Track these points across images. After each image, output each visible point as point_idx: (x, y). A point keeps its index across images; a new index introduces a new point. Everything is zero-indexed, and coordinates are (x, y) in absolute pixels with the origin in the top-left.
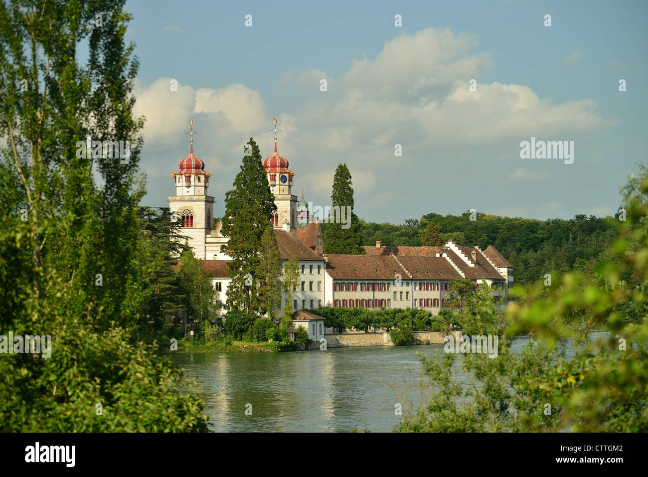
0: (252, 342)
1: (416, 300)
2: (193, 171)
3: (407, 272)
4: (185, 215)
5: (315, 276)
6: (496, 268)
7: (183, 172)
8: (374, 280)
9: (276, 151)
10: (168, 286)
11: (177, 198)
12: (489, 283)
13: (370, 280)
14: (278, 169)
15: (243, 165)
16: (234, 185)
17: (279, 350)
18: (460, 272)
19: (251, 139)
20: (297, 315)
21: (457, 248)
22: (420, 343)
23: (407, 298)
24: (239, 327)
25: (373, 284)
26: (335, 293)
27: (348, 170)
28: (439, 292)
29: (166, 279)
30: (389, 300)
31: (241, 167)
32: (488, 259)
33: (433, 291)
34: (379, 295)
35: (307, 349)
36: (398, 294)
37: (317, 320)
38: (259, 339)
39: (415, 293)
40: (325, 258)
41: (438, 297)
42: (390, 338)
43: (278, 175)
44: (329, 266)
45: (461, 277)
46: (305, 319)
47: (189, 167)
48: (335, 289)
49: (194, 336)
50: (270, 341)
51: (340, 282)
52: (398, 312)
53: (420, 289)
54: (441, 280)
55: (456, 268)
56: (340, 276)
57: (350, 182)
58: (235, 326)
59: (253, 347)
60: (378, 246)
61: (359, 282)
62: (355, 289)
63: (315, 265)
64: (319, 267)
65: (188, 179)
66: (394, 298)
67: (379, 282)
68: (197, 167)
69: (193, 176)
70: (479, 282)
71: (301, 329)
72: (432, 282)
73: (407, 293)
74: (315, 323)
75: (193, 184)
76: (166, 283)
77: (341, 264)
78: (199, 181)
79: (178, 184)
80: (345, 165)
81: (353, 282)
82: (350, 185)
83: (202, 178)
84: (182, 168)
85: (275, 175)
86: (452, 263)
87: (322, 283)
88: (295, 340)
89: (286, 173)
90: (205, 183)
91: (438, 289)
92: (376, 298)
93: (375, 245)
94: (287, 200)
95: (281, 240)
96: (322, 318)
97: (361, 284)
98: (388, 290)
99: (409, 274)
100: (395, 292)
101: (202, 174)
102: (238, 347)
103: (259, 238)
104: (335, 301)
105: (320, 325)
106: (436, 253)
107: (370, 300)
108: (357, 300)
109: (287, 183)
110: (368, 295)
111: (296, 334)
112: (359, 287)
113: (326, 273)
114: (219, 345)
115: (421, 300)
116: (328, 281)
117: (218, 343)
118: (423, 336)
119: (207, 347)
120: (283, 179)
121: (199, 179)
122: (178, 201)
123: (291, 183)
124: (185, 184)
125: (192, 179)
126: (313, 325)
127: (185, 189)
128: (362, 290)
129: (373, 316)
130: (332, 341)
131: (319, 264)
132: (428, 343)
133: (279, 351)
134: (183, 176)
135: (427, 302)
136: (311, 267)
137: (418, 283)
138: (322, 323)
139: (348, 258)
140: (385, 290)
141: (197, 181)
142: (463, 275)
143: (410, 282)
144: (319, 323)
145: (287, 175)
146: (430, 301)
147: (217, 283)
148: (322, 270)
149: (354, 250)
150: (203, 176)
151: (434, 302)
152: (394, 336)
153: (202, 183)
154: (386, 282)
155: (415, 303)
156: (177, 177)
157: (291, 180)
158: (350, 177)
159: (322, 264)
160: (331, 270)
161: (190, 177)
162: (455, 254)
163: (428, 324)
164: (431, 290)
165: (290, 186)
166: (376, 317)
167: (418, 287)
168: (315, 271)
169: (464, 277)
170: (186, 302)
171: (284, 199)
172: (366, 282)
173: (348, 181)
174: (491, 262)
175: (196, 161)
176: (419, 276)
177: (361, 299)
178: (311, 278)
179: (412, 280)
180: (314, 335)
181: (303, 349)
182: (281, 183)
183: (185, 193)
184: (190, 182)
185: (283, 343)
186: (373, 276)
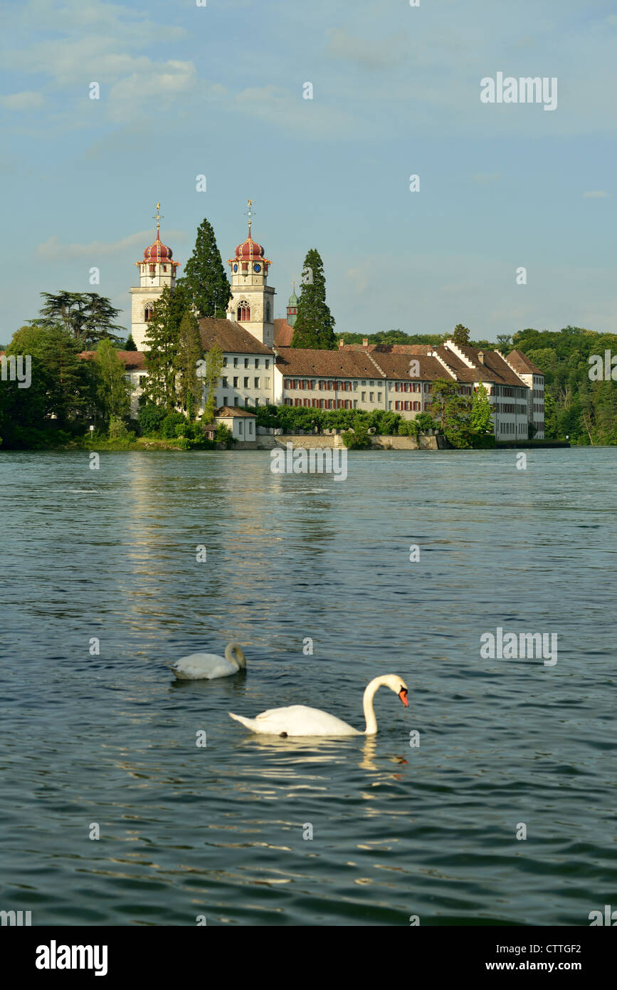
0: (161, 439)
1: (390, 402)
2: (159, 259)
3: (380, 370)
4: (149, 308)
5: (262, 372)
6: (518, 374)
7: (147, 261)
8: (336, 378)
9: (250, 237)
10: (67, 376)
11: (141, 289)
12: (488, 386)
13: (331, 377)
14: (251, 257)
15: (196, 249)
16: (185, 272)
17: (189, 447)
18: (451, 373)
19: (205, 220)
20: (222, 411)
21: (457, 347)
22: (380, 448)
23: (379, 400)
24: (154, 423)
25: (335, 383)
26: (287, 391)
27: (319, 256)
28: (420, 394)
29: (67, 369)
30: (356, 401)
31: (194, 251)
32: (509, 364)
33: (413, 393)
34: (343, 395)
35: (229, 448)
36: (367, 396)
37: (245, 418)
38: (169, 436)
39: (390, 395)
40: (275, 352)
41: (420, 400)
42: (341, 440)
43: (250, 263)
44: (280, 361)
45: (451, 378)
46: (229, 416)
47: (154, 256)
48: (285, 386)
49: (95, 431)
50: (181, 438)
51: (292, 379)
52: (358, 412)
53: (396, 390)
54: (423, 381)
55: (447, 368)
56: (294, 372)
57: (322, 270)
58: (149, 423)
59: (160, 444)
60: (365, 344)
61: (318, 380)
62: (312, 388)
63: (262, 359)
64: (267, 362)
65: (153, 269)
66: (363, 399)
67: (343, 381)
68: (163, 255)
69: (158, 265)
70: (476, 385)
71: (223, 427)
72: (412, 383)
73: (380, 393)
74: (242, 420)
75: (157, 274)
76: (68, 373)
77: (297, 359)
78: (165, 270)
79: (142, 274)
80: (316, 250)
81: (309, 379)
82: (322, 274)
83: (169, 267)
84: (147, 256)
85: (247, 264)
86: (443, 363)
87: (271, 379)
88: (215, 439)
89: (260, 261)
90: (172, 273)
91: (419, 391)
92: (339, 398)
93: (362, 343)
94: (260, 291)
95: (222, 330)
96: (252, 415)
97: (320, 382)
98: (355, 389)
99: (382, 373)
100: (363, 393)
101: (168, 263)
102: (143, 444)
103: (178, 325)
104: (286, 400)
105: (250, 423)
106: (427, 352)
107: (330, 400)
108: (314, 400)
109: (261, 273)
110: (329, 395)
111: (216, 432)
112: (317, 386)
113: (276, 368)
114: (123, 441)
115: (397, 402)
116: (277, 377)
117: (121, 440)
118: (385, 440)
119: (108, 444)
120: (256, 268)
121: (165, 268)
122: (142, 293)
123: (266, 272)
124: (149, 274)
125: (157, 268)
126: (240, 423)
127: (149, 279)
128: (320, 388)
129: (325, 416)
130: (269, 443)
131: (268, 358)
132: (390, 448)
133: (188, 449)
134: (147, 265)
135: (405, 405)
136: (257, 362)
137: (394, 383)
138: (254, 422)
139: (306, 353)
140: (351, 390)
141: (162, 270)
142: (454, 377)
143: (383, 382)
144: (248, 421)
145: (261, 264)
146: (409, 404)
147: (141, 377)
148: (271, 366)
149: (323, 345)
150: (170, 265)
151: (415, 406)
152: (347, 439)
153: (170, 274)
154: (352, 381)
155: (390, 405)
156: (142, 265)
157: (266, 269)
158: (322, 264)
159: (271, 359)
160: (282, 366)
161: (154, 266)
162: (454, 354)
163: (395, 427)
164: (411, 391)
165: (265, 277)
166: (328, 418)
167: (393, 389)
168: (261, 366)
169: (456, 379)
170: (92, 394)
171: (256, 291)
172: (327, 380)
173: (319, 268)
174: (512, 368)
175: (163, 248)
176: (396, 375)
177: (319, 399)
178: (257, 373)
179: (386, 379)
180: (240, 433)
181: (224, 448)
182: (254, 273)
183: (149, 284)
184: (154, 271)
185: (196, 440)
186: (335, 373)
